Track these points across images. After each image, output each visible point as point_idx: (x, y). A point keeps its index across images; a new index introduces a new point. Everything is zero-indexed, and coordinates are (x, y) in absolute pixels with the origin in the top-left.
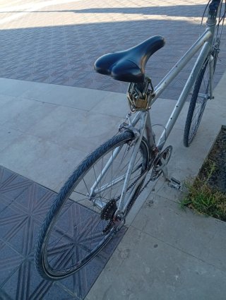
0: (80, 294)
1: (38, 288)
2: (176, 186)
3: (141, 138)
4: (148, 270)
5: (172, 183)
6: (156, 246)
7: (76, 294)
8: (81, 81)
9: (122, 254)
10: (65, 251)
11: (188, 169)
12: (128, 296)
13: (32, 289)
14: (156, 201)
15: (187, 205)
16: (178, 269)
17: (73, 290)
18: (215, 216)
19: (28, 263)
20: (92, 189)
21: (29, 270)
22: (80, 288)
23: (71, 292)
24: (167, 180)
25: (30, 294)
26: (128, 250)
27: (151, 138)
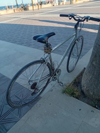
0: (20, 117)
1: (5, 114)
2: (62, 85)
3: (47, 63)
4: (45, 112)
5: (60, 84)
6: (50, 104)
7: (18, 117)
8: (36, 46)
9: (38, 106)
10: (17, 103)
11: (68, 81)
12: (36, 119)
13: (3, 114)
14: (54, 90)
15: (64, 92)
16: (56, 112)
17: (18, 115)
18: (73, 97)
19: (3, 106)
20: (29, 78)
21: (3, 108)
22: (20, 115)
23: (16, 116)
24: (59, 82)
25: (2, 115)
26: (40, 105)
27: (52, 64)
